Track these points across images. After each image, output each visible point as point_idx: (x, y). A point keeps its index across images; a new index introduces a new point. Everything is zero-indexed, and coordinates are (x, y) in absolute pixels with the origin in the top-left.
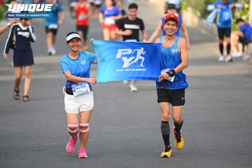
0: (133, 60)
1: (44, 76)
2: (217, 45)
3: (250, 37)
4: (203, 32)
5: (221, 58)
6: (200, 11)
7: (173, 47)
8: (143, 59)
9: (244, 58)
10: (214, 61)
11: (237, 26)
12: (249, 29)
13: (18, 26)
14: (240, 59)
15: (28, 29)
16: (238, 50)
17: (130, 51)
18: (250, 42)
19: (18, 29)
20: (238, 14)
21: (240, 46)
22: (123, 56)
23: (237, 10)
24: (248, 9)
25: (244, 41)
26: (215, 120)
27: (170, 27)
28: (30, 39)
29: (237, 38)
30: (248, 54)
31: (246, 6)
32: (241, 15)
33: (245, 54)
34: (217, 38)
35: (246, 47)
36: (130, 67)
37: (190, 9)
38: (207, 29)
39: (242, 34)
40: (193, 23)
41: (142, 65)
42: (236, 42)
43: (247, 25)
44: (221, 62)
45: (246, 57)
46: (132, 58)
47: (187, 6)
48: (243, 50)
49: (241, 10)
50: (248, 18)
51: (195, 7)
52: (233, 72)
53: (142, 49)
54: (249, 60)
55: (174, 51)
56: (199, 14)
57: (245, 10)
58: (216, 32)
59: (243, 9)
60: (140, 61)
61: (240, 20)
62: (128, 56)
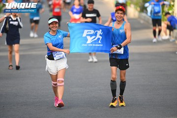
0: (94, 38)
1: (30, 53)
2: (152, 31)
3: (175, 25)
4: (142, 22)
5: (155, 40)
6: (140, 7)
7: (121, 29)
8: (101, 37)
9: (171, 40)
10: (150, 42)
11: (166, 18)
12: (174, 20)
13: (10, 17)
14: (167, 41)
15: (17, 19)
16: (166, 35)
17: (92, 32)
18: (175, 28)
19: (10, 20)
20: (166, 9)
21: (168, 31)
22: (88, 35)
23: (165, 6)
24: (173, 6)
25: (170, 28)
26: (150, 84)
27: (119, 15)
28: (19, 26)
29: (166, 26)
30: (173, 37)
31: (172, 3)
32: (168, 10)
33: (171, 37)
34: (152, 26)
35: (172, 32)
36: (92, 43)
37: (132, 6)
38: (144, 20)
39: (169, 23)
40: (134, 15)
41: (100, 42)
42: (165, 29)
43: (173, 17)
44: (155, 42)
45: (172, 39)
46: (93, 37)
47: (130, 4)
48: (170, 35)
49: (168, 6)
50: (173, 12)
51: (136, 4)
52: (163, 50)
53: (101, 30)
54: (174, 41)
55: (121, 31)
56: (139, 9)
57: (171, 7)
58: (151, 21)
59: (170, 5)
60: (99, 39)
61: (168, 13)
62: (91, 35)
